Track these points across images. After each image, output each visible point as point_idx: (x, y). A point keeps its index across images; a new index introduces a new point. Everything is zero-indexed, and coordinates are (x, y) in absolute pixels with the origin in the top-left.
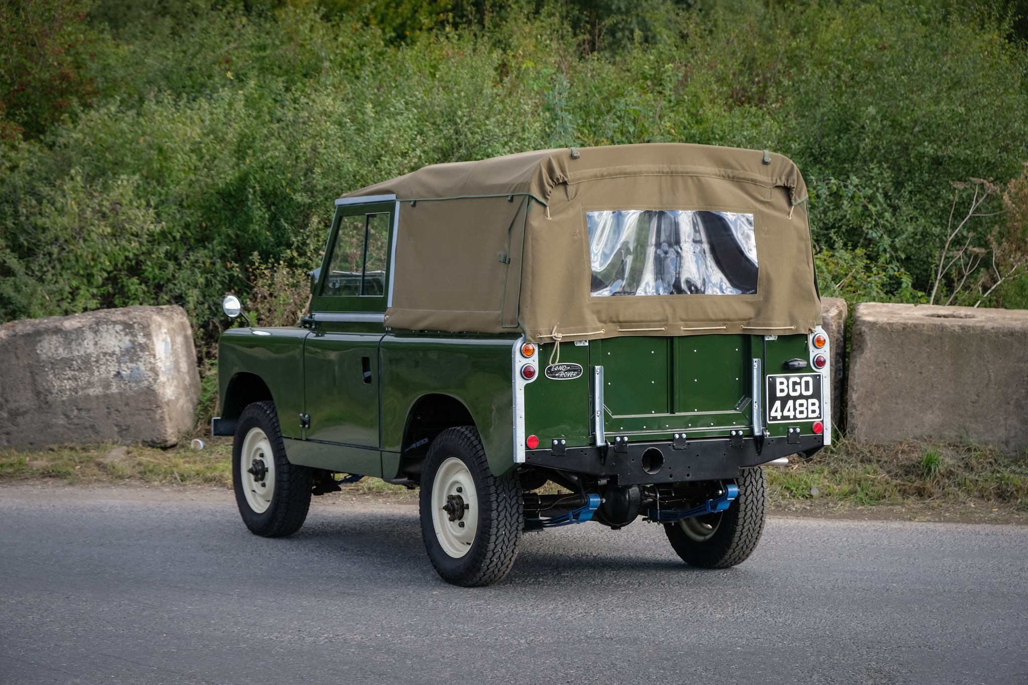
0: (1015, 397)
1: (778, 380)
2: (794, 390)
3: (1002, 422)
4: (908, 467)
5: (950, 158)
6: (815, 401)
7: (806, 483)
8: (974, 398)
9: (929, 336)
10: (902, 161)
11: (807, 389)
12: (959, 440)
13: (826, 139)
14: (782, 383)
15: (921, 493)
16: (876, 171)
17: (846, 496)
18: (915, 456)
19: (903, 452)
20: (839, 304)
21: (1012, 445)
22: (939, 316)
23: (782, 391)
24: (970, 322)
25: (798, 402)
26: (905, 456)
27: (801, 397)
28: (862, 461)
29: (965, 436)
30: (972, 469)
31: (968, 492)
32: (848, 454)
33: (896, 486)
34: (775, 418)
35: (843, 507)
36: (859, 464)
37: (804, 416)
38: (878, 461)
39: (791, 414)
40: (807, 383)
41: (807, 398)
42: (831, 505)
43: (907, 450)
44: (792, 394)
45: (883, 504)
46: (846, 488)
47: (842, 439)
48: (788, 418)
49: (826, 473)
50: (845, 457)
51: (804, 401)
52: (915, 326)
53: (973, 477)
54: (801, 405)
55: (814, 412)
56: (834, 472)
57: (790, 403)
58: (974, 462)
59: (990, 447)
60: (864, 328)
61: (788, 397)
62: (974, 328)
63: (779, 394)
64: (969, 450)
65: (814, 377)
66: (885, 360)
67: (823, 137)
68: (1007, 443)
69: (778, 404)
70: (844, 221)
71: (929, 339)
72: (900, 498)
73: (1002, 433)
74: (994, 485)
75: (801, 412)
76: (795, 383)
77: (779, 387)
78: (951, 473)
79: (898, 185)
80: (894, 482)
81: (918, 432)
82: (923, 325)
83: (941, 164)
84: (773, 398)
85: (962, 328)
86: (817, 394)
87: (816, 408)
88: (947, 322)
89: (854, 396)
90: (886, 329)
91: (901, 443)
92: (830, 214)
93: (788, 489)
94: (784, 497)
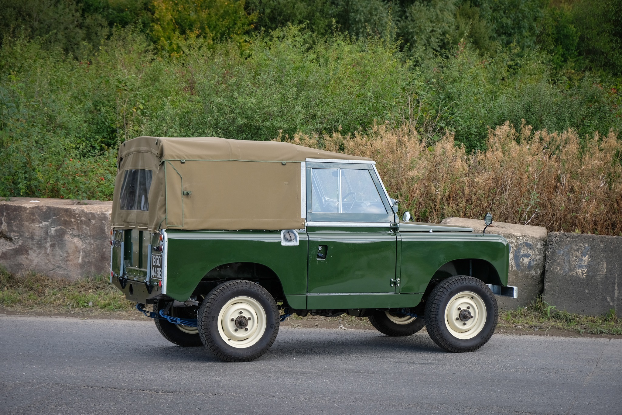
1: (154, 256)
6: (161, 269)
7: (87, 300)
11: (159, 263)
14: (155, 258)
17: (105, 306)
25: (158, 269)
27: (158, 266)
37: (158, 277)
39: (156, 275)
40: (159, 259)
46: (107, 302)
48: (155, 277)
54: (158, 271)
55: (160, 275)
63: (154, 264)
65: (161, 256)
69: (153, 269)
77: (154, 260)
86: (161, 266)
87: (161, 273)
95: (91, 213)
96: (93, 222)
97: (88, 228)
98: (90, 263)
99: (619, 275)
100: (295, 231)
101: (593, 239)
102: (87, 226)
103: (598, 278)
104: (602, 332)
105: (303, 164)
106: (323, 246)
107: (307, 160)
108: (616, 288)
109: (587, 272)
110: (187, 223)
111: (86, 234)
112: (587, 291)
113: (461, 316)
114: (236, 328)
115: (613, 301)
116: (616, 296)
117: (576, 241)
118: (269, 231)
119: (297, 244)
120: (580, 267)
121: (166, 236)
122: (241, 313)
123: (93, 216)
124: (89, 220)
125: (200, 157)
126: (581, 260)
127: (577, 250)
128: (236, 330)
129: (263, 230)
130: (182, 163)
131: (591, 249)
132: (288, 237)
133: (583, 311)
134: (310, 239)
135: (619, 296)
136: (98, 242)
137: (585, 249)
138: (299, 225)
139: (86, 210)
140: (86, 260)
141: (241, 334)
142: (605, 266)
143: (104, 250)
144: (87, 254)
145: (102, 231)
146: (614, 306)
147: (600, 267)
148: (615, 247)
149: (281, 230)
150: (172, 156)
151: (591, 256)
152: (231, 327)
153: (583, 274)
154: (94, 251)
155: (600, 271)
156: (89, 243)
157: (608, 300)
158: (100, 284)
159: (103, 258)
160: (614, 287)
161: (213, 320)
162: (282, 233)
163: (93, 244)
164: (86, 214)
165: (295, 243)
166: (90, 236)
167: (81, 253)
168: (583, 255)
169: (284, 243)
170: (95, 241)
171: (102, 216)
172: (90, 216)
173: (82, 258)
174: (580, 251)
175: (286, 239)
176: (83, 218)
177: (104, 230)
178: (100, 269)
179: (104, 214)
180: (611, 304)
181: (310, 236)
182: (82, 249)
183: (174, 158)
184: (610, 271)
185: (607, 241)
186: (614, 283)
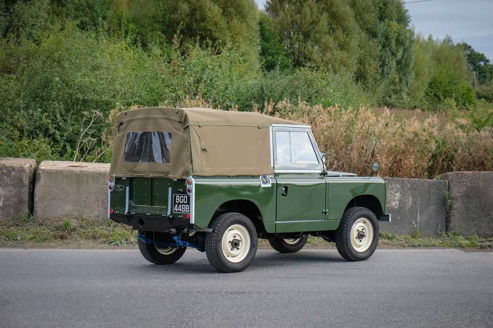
0: (102, 199)
1: (177, 196)
2: (182, 201)
3: (96, 209)
4: (58, 227)
5: (90, 100)
6: (188, 206)
7: (15, 234)
8: (85, 199)
9: (67, 175)
10: (69, 101)
11: (185, 201)
12: (79, 216)
13: (38, 90)
14: (178, 198)
15: (62, 237)
16: (57, 105)
17: (32, 239)
18: (61, 223)
19: (56, 221)
20: (31, 162)
21: (100, 218)
22: (74, 167)
23: (178, 201)
24: (84, 169)
25: (183, 205)
26: (57, 223)
27: (183, 203)
28: (39, 225)
29: (82, 214)
30: (84, 228)
31: (81, 237)
32: (34, 222)
33: (52, 235)
34: (175, 211)
35: (29, 244)
36: (38, 227)
37: (184, 211)
38: (46, 225)
39: (180, 210)
40: (185, 198)
41: (185, 204)
42: (25, 243)
43: (58, 220)
44: (181, 202)
45: (46, 242)
46: (31, 236)
47: (31, 217)
48: (179, 211)
49: (24, 230)
50: (32, 224)
51: (184, 205)
52: (61, 171)
53: (84, 231)
54: (183, 207)
55: (187, 210)
56: (28, 230)
57: (180, 205)
58: (84, 225)
59: (92, 218)
60: (40, 172)
61: (179, 203)
62: (85, 172)
63: (177, 202)
64: (83, 220)
65: (187, 196)
66: (49, 184)
67: (38, 89)
68: (98, 217)
69: (176, 205)
70: (43, 125)
71: (67, 176)
72: (53, 239)
73: (96, 213)
74: (92, 234)
75: (183, 210)
76: (182, 198)
77: (177, 199)
78: (75, 229)
79: (67, 111)
80: (52, 233)
81: (63, 213)
82: (64, 170)
83: (86, 102)
84: (175, 203)
85: (80, 171)
86: (188, 203)
87: (188, 208)
88: (75, 169)
89: (36, 199)
90: (49, 172)
91: (55, 218)
92: (37, 123)
93: (7, 237)
94: (5, 240)
95: (11, 167)
96: (13, 173)
97: (9, 179)
98: (10, 206)
99: (420, 206)
100: (267, 176)
101: (403, 181)
102: (8, 177)
103: (406, 208)
104: (420, 245)
105: (271, 128)
106: (284, 187)
107: (273, 125)
108: (419, 215)
109: (399, 204)
110: (205, 172)
111: (7, 183)
112: (399, 218)
113: (359, 235)
114: (232, 247)
115: (417, 224)
116: (418, 220)
117: (391, 183)
118: (253, 177)
119: (270, 186)
120: (394, 201)
121: (194, 181)
122: (235, 237)
123: (13, 169)
124: (10, 172)
125: (210, 122)
126: (395, 196)
127: (392, 189)
128: (232, 249)
129: (248, 176)
130: (199, 126)
131: (402, 188)
132: (265, 181)
133: (396, 232)
134: (278, 182)
135: (420, 220)
136: (17, 189)
137: (397, 188)
138: (270, 172)
139: (7, 165)
140: (6, 203)
141: (235, 252)
142: (411, 200)
143: (22, 195)
144: (7, 199)
145: (21, 180)
146: (417, 228)
147: (407, 200)
148: (417, 187)
149: (259, 176)
150: (193, 122)
151: (401, 193)
152: (229, 246)
153: (396, 205)
154: (13, 196)
155: (407, 203)
156: (9, 190)
157: (413, 223)
158: (19, 222)
159: (21, 202)
160: (417, 214)
161: (220, 242)
162: (260, 177)
163: (13, 191)
164: (7, 168)
165: (269, 185)
166: (10, 185)
167: (2, 198)
168: (396, 192)
169: (263, 186)
170: (14, 189)
171: (21, 169)
172: (11, 169)
173: (3, 202)
174: (394, 190)
175: (264, 183)
176: (4, 171)
177: (22, 180)
178: (18, 211)
179: (23, 168)
180: (415, 226)
181: (277, 180)
182: (3, 195)
183: (195, 123)
184: (414, 203)
185: (412, 183)
186: (417, 212)
